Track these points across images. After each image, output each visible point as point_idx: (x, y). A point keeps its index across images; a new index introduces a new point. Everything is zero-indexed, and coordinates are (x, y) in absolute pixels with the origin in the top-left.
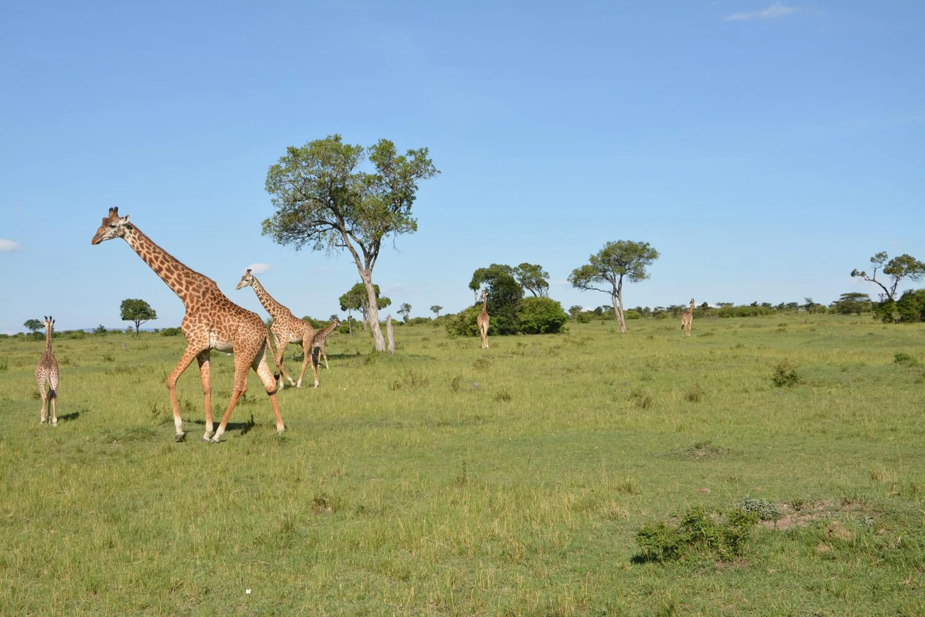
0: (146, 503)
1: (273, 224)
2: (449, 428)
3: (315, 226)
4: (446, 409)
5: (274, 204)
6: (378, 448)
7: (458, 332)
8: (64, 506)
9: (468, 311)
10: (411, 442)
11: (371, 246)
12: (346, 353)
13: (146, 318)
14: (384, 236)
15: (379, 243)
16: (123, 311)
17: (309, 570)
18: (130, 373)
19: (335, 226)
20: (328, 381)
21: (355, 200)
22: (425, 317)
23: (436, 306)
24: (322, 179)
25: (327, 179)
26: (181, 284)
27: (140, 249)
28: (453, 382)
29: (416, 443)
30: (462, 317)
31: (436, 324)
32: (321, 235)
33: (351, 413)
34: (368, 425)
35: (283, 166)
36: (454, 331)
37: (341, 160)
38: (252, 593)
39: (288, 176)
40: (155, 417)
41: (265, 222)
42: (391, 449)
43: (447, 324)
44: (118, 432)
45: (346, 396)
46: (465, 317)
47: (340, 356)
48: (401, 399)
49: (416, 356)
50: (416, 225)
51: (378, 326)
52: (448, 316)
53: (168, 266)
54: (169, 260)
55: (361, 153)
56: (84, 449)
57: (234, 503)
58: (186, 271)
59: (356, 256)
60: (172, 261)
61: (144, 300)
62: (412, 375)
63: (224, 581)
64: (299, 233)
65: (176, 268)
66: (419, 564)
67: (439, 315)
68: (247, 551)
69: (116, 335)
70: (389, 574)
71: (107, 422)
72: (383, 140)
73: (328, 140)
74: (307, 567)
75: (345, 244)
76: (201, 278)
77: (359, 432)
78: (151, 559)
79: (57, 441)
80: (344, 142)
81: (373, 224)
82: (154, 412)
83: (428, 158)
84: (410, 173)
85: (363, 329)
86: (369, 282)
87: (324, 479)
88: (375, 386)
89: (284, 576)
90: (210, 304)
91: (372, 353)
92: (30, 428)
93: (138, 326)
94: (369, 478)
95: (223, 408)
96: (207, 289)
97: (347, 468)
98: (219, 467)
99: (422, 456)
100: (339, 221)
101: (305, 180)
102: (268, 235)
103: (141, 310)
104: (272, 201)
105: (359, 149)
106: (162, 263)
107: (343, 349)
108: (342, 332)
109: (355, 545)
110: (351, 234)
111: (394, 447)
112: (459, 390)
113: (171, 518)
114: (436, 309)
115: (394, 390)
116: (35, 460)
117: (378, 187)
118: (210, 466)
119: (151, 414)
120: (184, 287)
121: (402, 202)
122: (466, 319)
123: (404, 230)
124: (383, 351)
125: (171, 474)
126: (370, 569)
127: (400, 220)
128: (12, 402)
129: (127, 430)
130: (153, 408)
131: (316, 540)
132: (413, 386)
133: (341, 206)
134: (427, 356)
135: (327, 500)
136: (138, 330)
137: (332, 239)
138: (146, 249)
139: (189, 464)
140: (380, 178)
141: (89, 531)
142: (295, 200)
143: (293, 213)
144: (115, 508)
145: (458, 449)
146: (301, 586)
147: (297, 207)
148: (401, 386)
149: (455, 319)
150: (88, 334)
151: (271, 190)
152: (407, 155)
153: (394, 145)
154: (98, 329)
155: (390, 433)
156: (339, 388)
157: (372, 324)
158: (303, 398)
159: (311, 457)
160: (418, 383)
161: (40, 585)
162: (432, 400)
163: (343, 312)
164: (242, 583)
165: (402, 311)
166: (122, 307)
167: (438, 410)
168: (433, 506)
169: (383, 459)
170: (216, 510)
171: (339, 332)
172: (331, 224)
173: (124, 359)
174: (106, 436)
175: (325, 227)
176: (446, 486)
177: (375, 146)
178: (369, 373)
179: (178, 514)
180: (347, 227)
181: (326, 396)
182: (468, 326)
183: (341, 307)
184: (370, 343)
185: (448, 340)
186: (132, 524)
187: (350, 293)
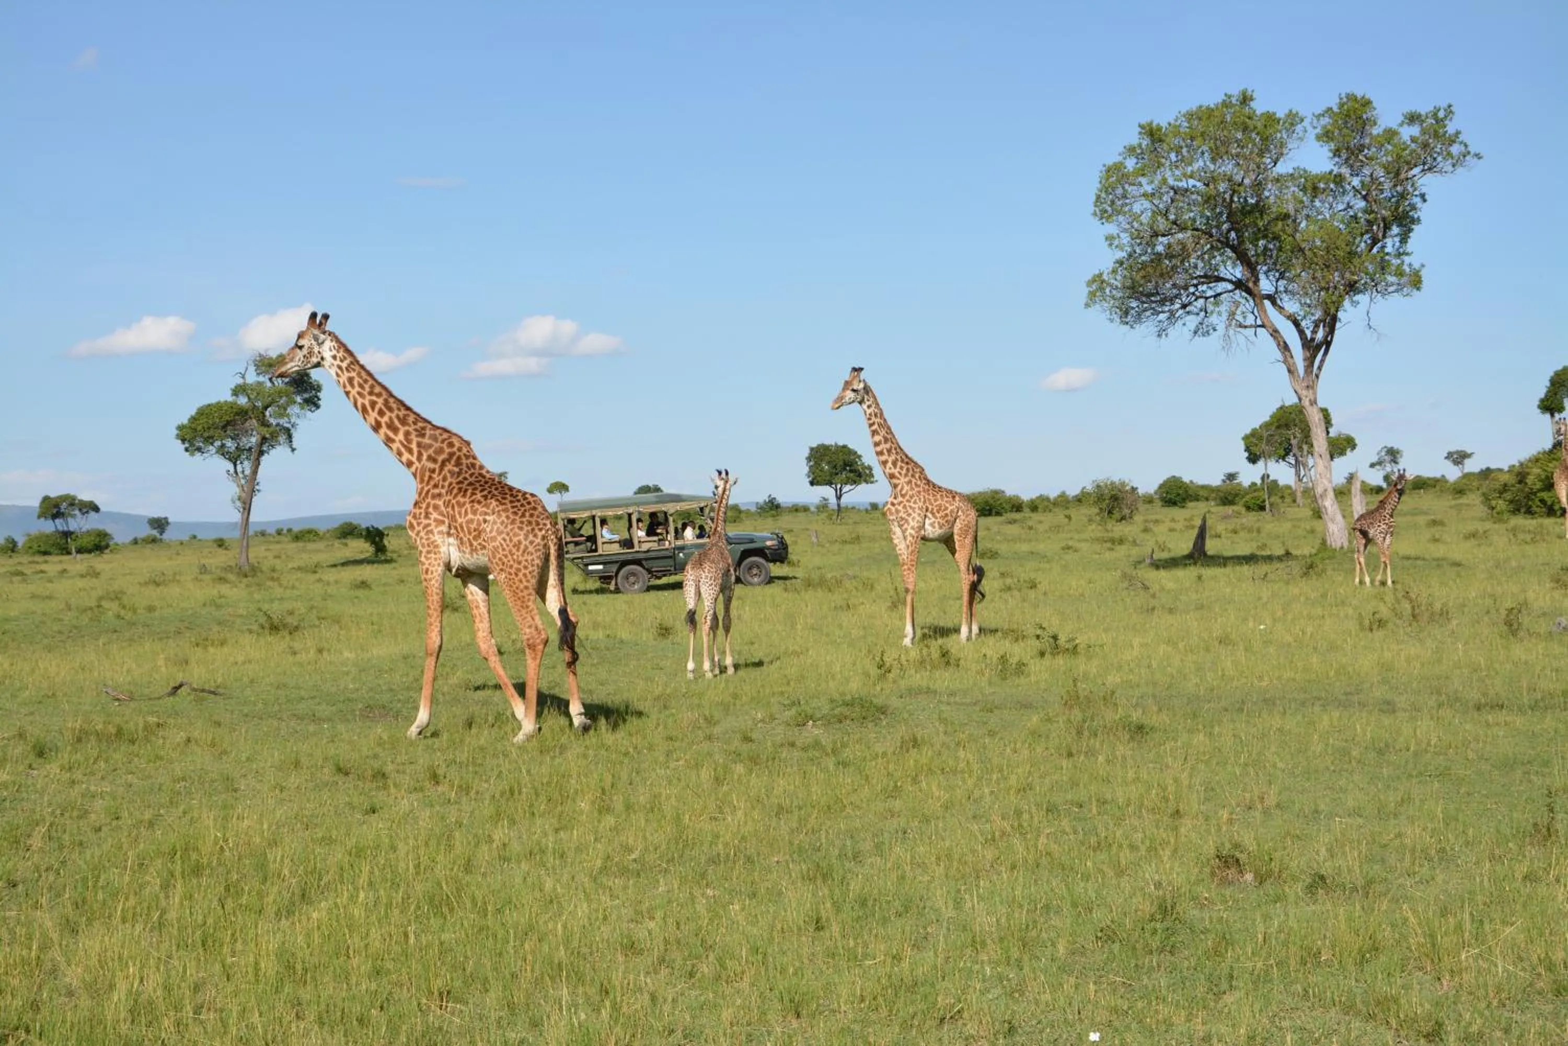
0: (878, 846)
1: (1111, 285)
2: (1502, 716)
3: (1196, 286)
4: (1493, 673)
5: (1111, 245)
6: (1344, 753)
7: (1511, 507)
8: (726, 845)
9: (1536, 460)
10: (1417, 744)
11: (1317, 326)
12: (1258, 553)
13: (855, 482)
14: (1347, 303)
15: (1334, 319)
16: (811, 467)
17: (1216, 1002)
18: (830, 590)
19: (1239, 285)
20: (1226, 610)
21: (1284, 231)
22: (1431, 475)
23: (1457, 452)
24: (1212, 186)
25: (1222, 187)
26: (410, 451)
27: (349, 388)
28: (1507, 615)
29: (1429, 744)
30: (1521, 474)
31: (1459, 490)
32: (1210, 308)
33: (1279, 678)
34: (1318, 703)
35: (1131, 164)
36: (1501, 504)
37: (1254, 145)
38: (1102, 1038)
39: (1140, 185)
40: (882, 677)
41: (1093, 281)
42: (1373, 755)
43: (1484, 490)
44: (815, 703)
45: (1267, 643)
46: (1528, 474)
47: (1250, 559)
48: (1389, 649)
49: (1417, 558)
50: (1420, 277)
51: (1331, 494)
52: (1486, 473)
53: (391, 418)
54: (394, 406)
55: (1299, 128)
56: (754, 736)
57: (1048, 854)
58: (420, 424)
59: (1285, 348)
60: (399, 409)
61: (851, 446)
62: (1411, 601)
63: (1043, 1012)
64: (1162, 302)
65: (403, 422)
66: (1460, 1006)
67: (1466, 471)
68: (1083, 954)
69: (799, 514)
70: (1394, 1023)
71: (792, 683)
72: (1348, 96)
73: (1226, 104)
74: (1210, 996)
75: (1259, 322)
76: (445, 436)
77: (1299, 717)
78: (897, 958)
79: (706, 719)
80: (1259, 106)
81: (1323, 277)
82: (880, 667)
83: (1451, 128)
84: (1408, 163)
85: (1294, 501)
86: (1313, 402)
87: (1231, 814)
88: (1328, 622)
89: (1164, 1011)
90: (446, 484)
91: (1319, 551)
92: (657, 693)
93: (839, 498)
94: (1331, 816)
95: (1014, 660)
96: (451, 455)
97: (1280, 793)
98: (1013, 780)
99: (1443, 774)
100: (1249, 275)
101: (1176, 191)
102: (1097, 306)
103: (846, 464)
104: (1107, 239)
105: (1293, 119)
106: (381, 413)
107: (1254, 545)
108: (1248, 508)
109: (1310, 957)
110: (1274, 303)
111: (1380, 752)
112: (1521, 634)
113: (927, 878)
114: (1458, 458)
115: (1371, 630)
116: (668, 754)
117: (1335, 198)
118: (995, 777)
119: (874, 672)
120: (416, 454)
121: (1387, 228)
122: (1530, 480)
123: (1391, 289)
124: (1342, 548)
125: (920, 790)
126: (1349, 1009)
127: (1383, 266)
128: (622, 641)
129: (832, 701)
130: (877, 659)
131: (1225, 941)
132: (1415, 624)
133: (1254, 242)
134: (1444, 559)
135: (1243, 857)
136: (839, 505)
137: (1232, 315)
138: (357, 389)
139: (954, 772)
140: (1339, 180)
141: (776, 895)
142: (1156, 234)
143: (1152, 261)
144: (819, 854)
145: (1529, 762)
146: (1201, 1034)
147: (1160, 248)
148: (1387, 622)
149: (1505, 478)
150: (748, 512)
151: (1104, 216)
152: (1401, 125)
153: (1375, 104)
154: (765, 503)
155: (1368, 724)
156: (1251, 624)
157: (1319, 490)
158: (1175, 645)
159: (1202, 766)
160: (1426, 616)
161: (698, 992)
162: (1461, 653)
163: (1251, 465)
164: (1080, 1019)
165: (1380, 463)
166: (809, 459)
167: (1475, 677)
168: (1482, 882)
169: (1356, 777)
170: (1013, 867)
171: (1243, 510)
172: (1230, 281)
173: (817, 561)
174: (793, 711)
175: (1221, 287)
176: (1508, 841)
177: (1330, 109)
178: (1313, 595)
179: (940, 871)
180: (1266, 285)
181: (1224, 640)
182: (1535, 494)
183: (1246, 454)
184: (1312, 531)
185: (1488, 525)
186: (855, 886)
187: (1266, 426)
